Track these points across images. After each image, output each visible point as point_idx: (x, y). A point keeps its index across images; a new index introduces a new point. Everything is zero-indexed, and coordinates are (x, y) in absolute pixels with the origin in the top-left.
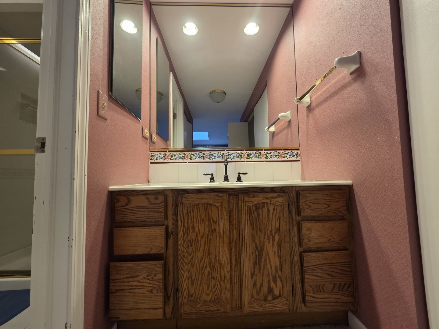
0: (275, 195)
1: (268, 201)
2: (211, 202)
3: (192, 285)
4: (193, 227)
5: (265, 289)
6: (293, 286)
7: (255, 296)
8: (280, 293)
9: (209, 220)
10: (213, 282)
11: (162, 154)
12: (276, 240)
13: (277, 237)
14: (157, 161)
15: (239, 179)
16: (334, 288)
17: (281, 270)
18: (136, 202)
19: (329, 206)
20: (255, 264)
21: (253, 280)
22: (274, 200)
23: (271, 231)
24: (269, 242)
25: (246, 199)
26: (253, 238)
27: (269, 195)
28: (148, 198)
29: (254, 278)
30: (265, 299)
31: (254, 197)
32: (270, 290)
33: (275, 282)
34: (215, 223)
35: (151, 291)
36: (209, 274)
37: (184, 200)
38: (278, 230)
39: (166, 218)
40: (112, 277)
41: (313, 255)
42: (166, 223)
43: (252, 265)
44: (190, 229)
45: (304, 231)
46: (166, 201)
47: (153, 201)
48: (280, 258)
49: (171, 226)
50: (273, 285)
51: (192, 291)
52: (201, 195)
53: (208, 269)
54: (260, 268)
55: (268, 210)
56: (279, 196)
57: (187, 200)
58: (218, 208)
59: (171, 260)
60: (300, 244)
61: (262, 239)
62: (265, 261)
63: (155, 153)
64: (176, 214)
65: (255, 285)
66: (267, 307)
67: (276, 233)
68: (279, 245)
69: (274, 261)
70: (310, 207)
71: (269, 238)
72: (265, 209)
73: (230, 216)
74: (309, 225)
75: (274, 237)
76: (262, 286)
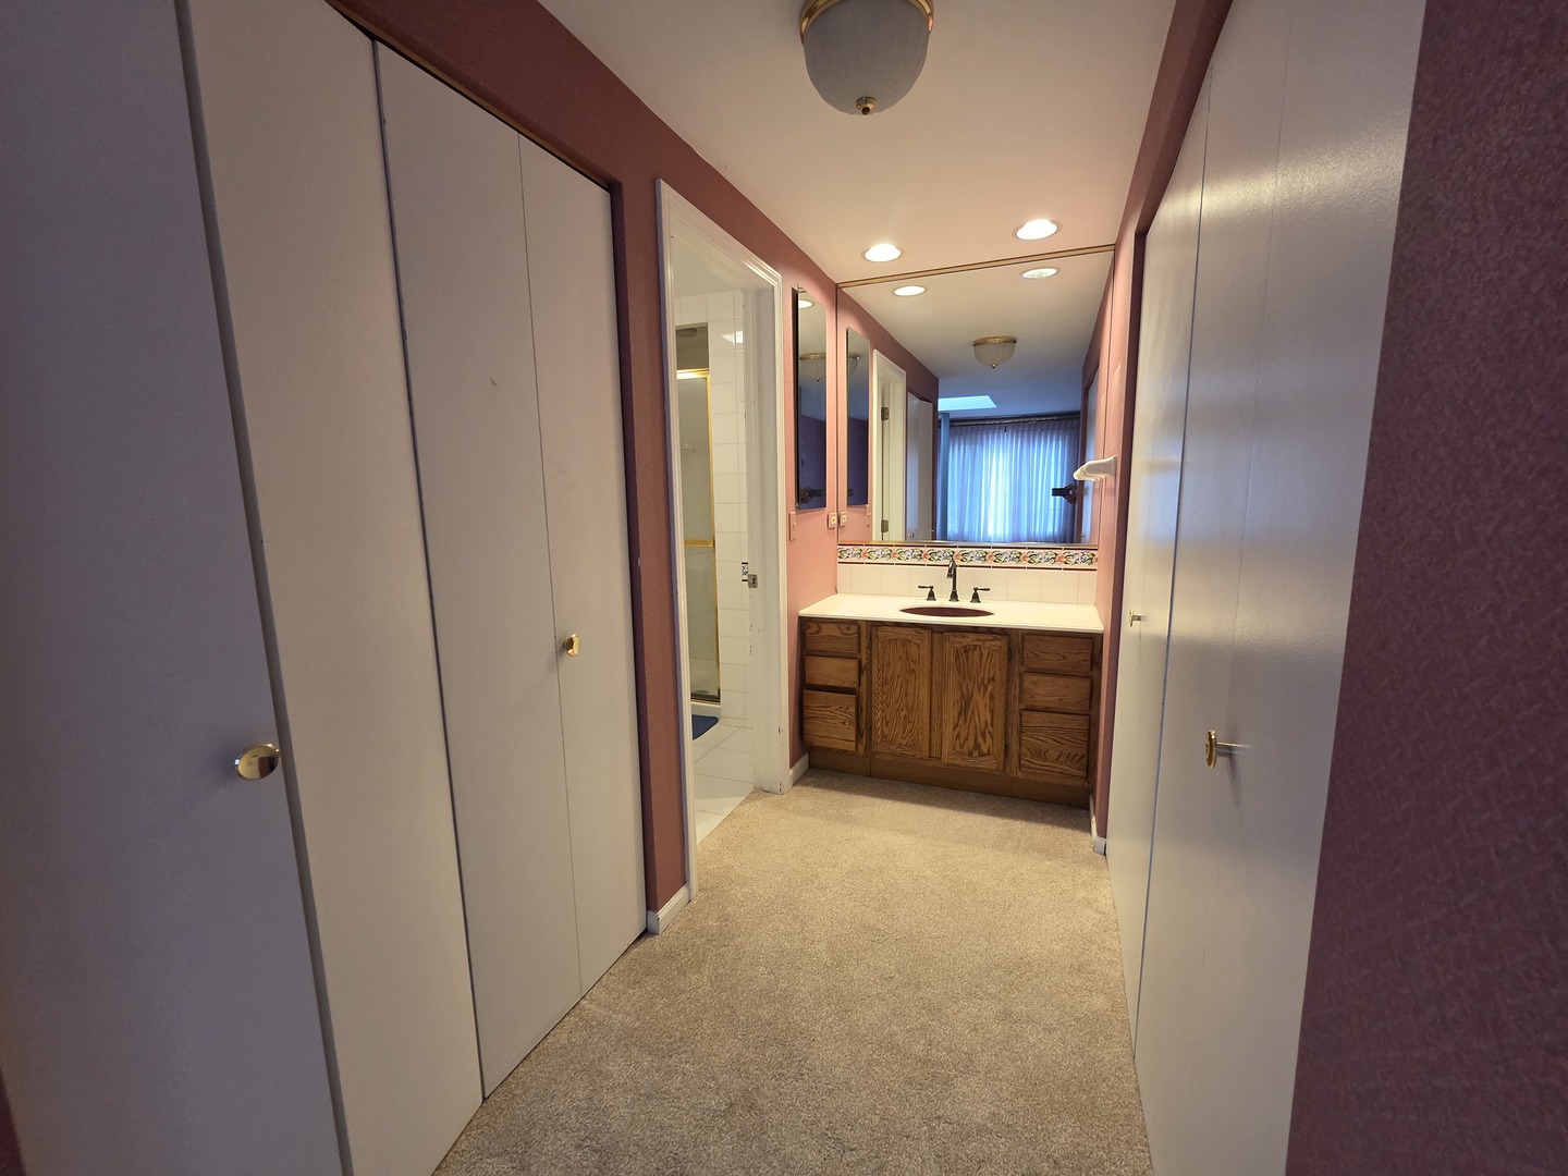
0: (991, 637)
1: (981, 643)
2: (910, 638)
3: (887, 725)
4: (889, 664)
5: (971, 743)
6: (1006, 746)
7: (958, 749)
8: (989, 751)
9: (907, 658)
10: (910, 726)
11: (856, 550)
12: (989, 691)
13: (990, 687)
14: (847, 560)
15: (976, 598)
16: (1059, 756)
17: (992, 725)
18: (827, 630)
19: (1064, 658)
20: (960, 714)
21: (956, 732)
22: (988, 644)
23: (983, 680)
24: (980, 692)
25: (952, 639)
26: (960, 685)
27: (982, 637)
28: (839, 628)
29: (958, 729)
30: (970, 754)
31: (963, 637)
32: (977, 746)
33: (984, 737)
34: (915, 662)
35: (844, 723)
36: (905, 717)
37: (879, 633)
38: (993, 679)
39: (859, 651)
40: (805, 704)
41: (1036, 714)
42: (859, 656)
43: (956, 715)
44: (885, 667)
45: (1026, 684)
46: (859, 633)
47: (846, 631)
48: (992, 712)
49: (864, 661)
50: (980, 740)
51: (886, 731)
52: (898, 630)
53: (905, 712)
54: (966, 719)
55: (981, 655)
56: (996, 639)
57: (883, 633)
58: (918, 645)
59: (864, 696)
60: (1021, 700)
61: (970, 688)
62: (973, 713)
63: (845, 548)
64: (870, 647)
65: (958, 736)
66: (971, 762)
67: (989, 683)
68: (992, 697)
69: (985, 715)
70: (1037, 656)
71: (979, 688)
72: (977, 653)
73: (932, 657)
74: (1034, 678)
75: (986, 688)
76: (966, 739)
